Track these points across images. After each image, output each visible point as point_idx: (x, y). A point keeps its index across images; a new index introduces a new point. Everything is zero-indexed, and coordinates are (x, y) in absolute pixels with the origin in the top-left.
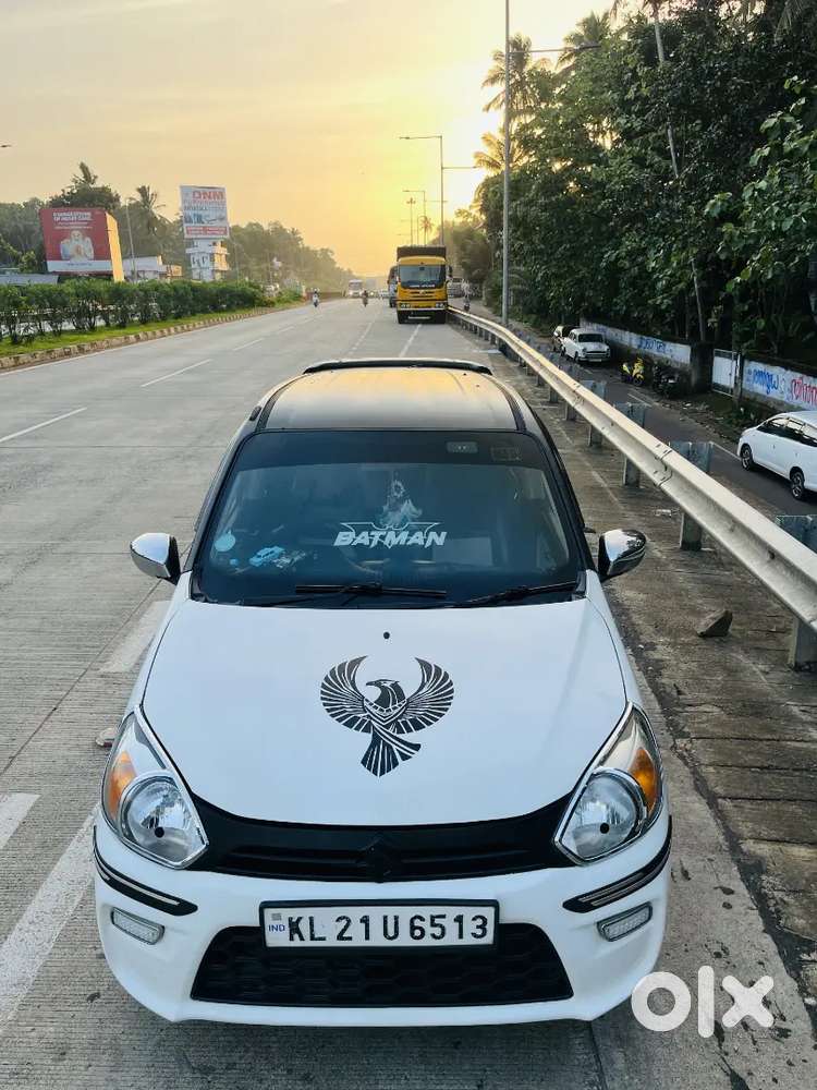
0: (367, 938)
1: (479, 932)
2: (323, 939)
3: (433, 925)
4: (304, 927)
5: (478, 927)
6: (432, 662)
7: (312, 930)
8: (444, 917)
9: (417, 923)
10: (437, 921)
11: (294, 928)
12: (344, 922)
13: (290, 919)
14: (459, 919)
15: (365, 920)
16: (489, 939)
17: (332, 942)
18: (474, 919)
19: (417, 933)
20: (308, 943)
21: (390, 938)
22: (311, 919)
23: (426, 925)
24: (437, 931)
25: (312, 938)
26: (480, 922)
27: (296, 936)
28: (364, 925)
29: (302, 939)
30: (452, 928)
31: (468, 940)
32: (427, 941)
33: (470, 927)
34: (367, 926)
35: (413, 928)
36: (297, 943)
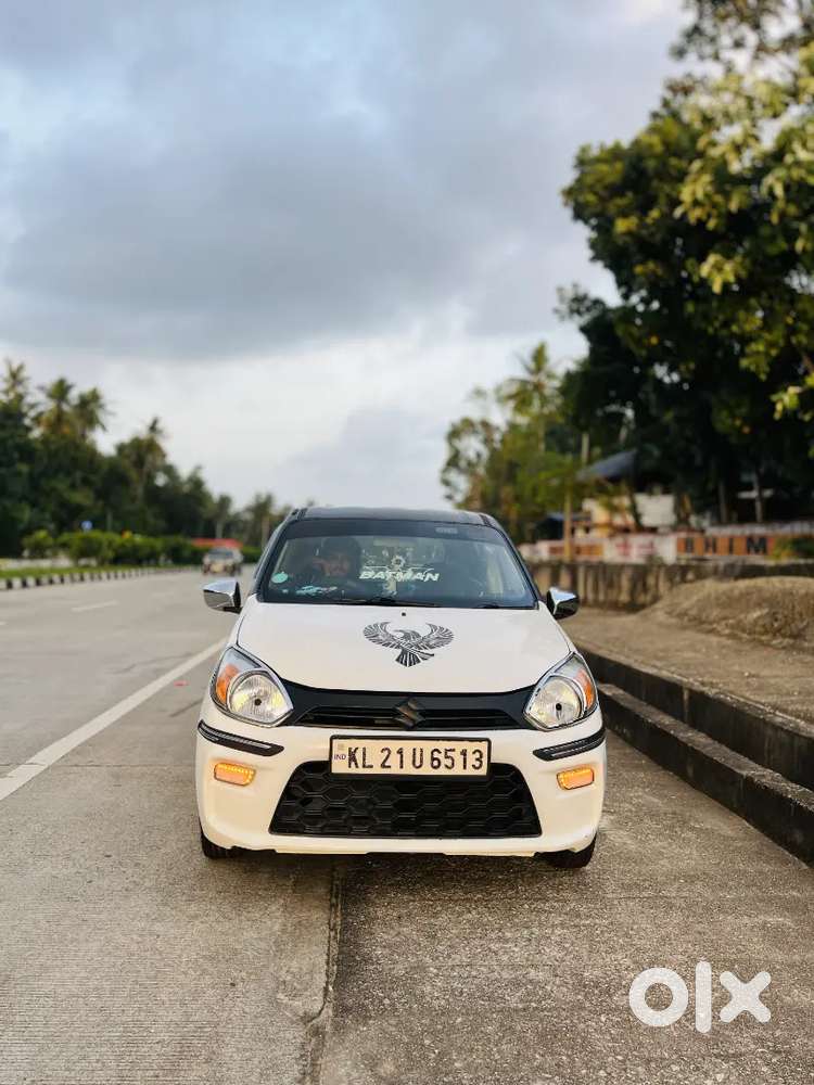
0: (402, 767)
1: (477, 764)
2: (371, 767)
3: (447, 757)
4: (359, 756)
5: (477, 759)
6: (438, 625)
7: (364, 759)
8: (454, 750)
9: (436, 755)
10: (449, 754)
11: (352, 758)
12: (386, 753)
13: (350, 749)
14: (464, 753)
15: (400, 752)
16: (483, 771)
17: (377, 770)
18: (474, 753)
19: (436, 763)
20: (361, 771)
21: (418, 767)
22: (364, 749)
23: (441, 757)
24: (449, 762)
25: (364, 766)
26: (477, 755)
27: (353, 763)
28: (399, 756)
29: (357, 767)
30: (459, 759)
31: (470, 771)
32: (442, 771)
33: (472, 759)
34: (402, 756)
35: (433, 759)
36: (353, 770)
